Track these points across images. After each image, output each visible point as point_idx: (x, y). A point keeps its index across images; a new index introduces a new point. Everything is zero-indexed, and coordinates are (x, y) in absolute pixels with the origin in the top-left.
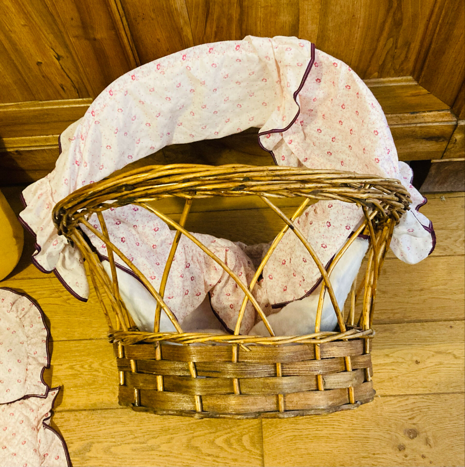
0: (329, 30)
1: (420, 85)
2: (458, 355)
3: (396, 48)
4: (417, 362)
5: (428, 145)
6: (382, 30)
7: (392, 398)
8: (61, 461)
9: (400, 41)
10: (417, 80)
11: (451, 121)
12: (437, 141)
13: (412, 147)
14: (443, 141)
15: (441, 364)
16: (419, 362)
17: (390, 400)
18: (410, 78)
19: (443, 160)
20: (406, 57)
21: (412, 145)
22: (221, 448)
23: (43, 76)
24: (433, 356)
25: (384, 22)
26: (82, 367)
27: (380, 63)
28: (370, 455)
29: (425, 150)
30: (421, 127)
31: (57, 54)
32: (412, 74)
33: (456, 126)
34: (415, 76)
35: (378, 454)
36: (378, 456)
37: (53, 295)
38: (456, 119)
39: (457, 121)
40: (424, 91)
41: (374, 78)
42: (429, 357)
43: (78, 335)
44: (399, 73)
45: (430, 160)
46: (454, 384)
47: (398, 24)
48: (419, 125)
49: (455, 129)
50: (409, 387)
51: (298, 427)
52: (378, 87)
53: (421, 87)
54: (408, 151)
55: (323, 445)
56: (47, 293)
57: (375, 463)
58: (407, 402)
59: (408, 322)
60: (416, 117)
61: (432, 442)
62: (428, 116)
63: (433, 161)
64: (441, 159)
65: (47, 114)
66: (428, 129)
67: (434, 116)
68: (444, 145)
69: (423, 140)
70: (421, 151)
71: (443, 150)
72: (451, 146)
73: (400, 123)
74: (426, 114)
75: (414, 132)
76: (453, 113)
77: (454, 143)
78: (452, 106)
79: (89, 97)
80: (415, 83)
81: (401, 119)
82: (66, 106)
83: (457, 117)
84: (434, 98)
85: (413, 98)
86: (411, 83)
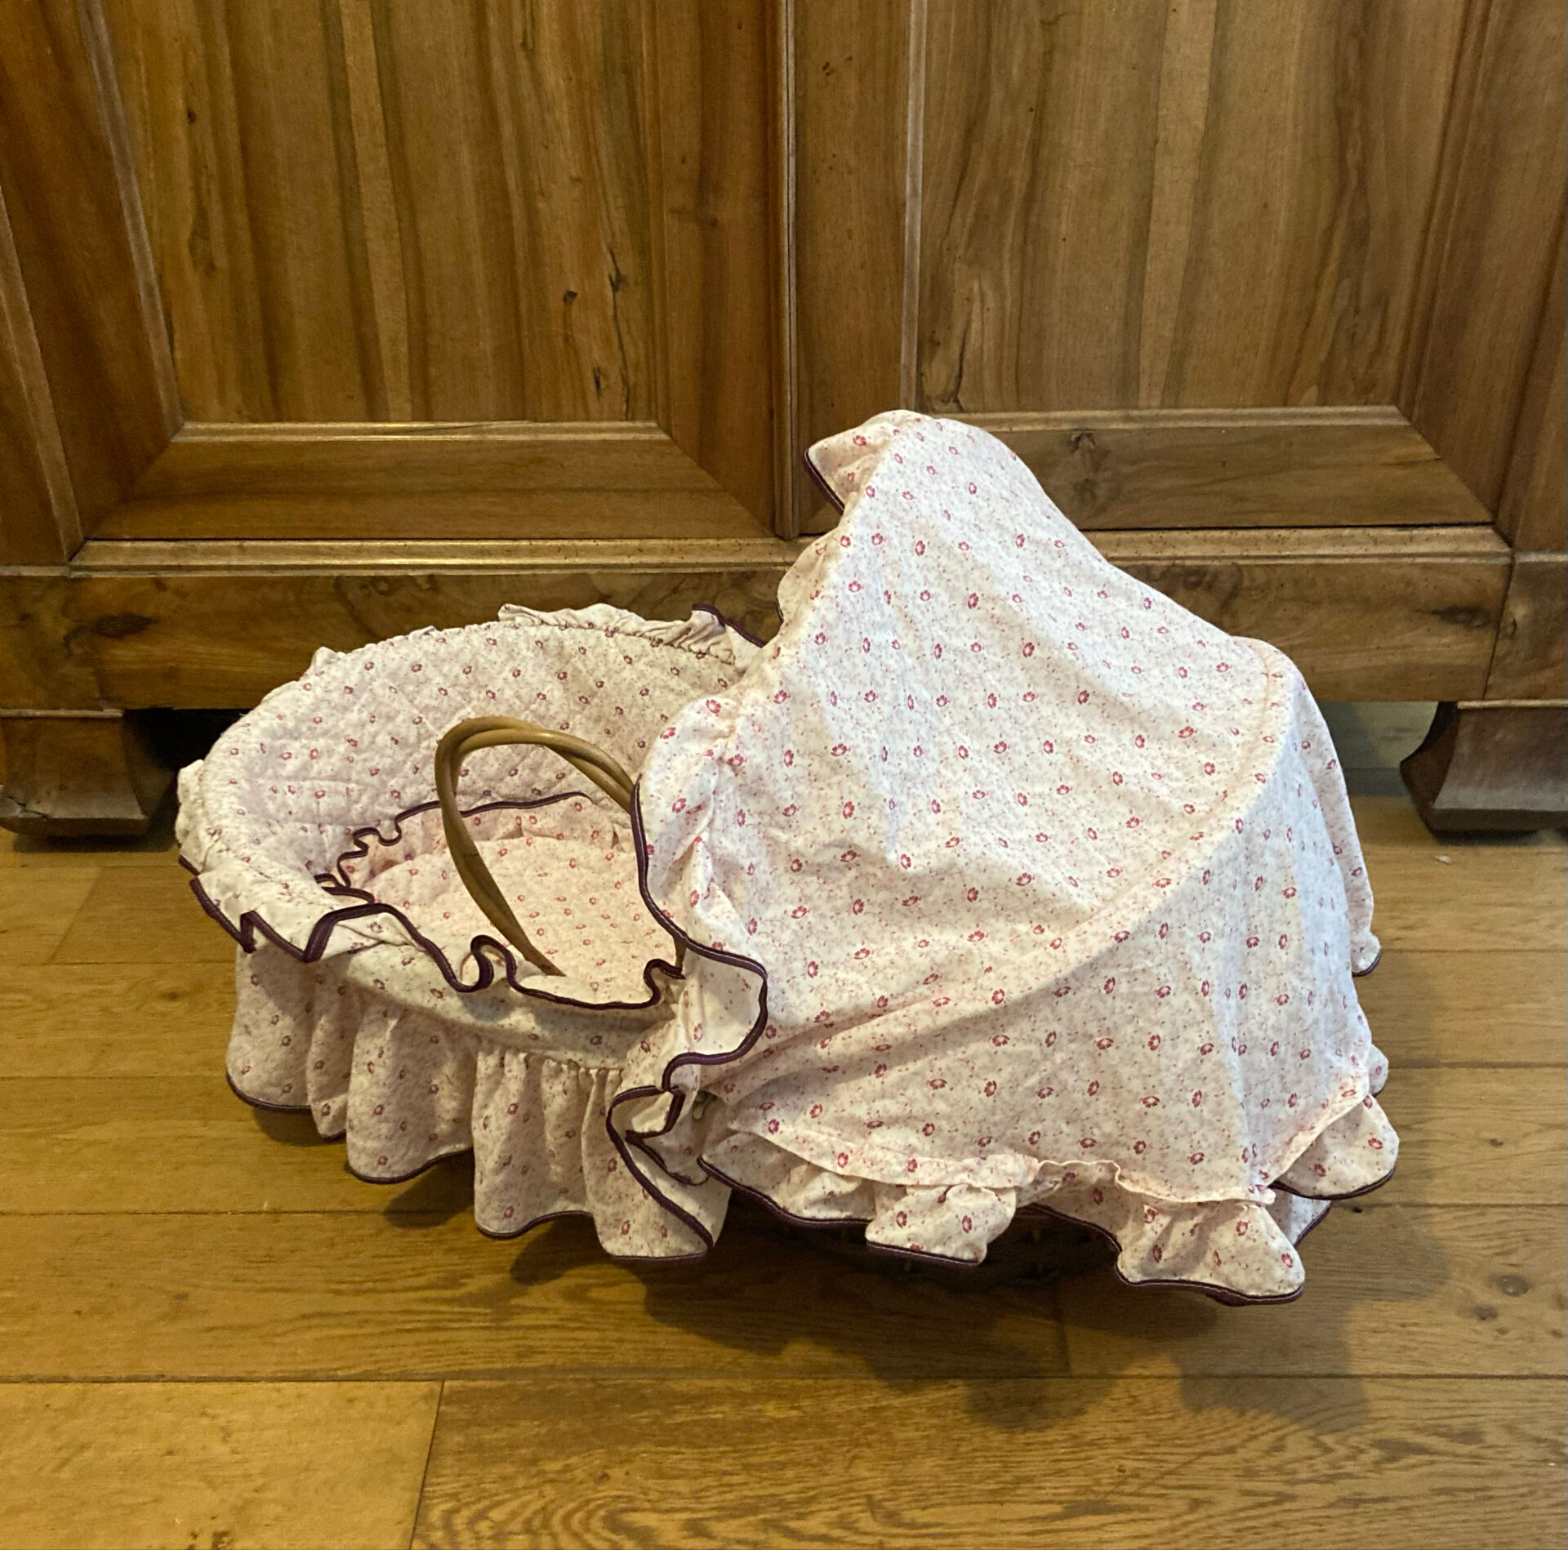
0: (1214, 243)
3: (1357, 311)
5: (1445, 640)
9: (1366, 291)
10: (1407, 413)
11: (1498, 555)
12: (1468, 625)
13: (1405, 647)
14: (1483, 626)
18: (1393, 409)
19: (1487, 704)
20: (1381, 341)
21: (1408, 637)
23: (566, 339)
25: (1331, 228)
27: (1323, 356)
29: (1440, 661)
30: (1425, 566)
31: (617, 272)
32: (1395, 401)
33: (1511, 567)
34: (1402, 404)
38: (1507, 550)
39: (1511, 554)
40: (1426, 450)
41: (1308, 405)
44: (1365, 393)
45: (1453, 704)
47: (1359, 236)
48: (1421, 560)
49: (1509, 578)
52: (1319, 427)
53: (1419, 437)
54: (1398, 659)
60: (1411, 540)
62: (1439, 538)
63: (1462, 705)
64: (1483, 699)
65: (539, 461)
66: (1443, 577)
67: (1455, 538)
68: (1488, 642)
69: (1433, 618)
70: (1430, 660)
71: (1484, 661)
72: (1503, 647)
73: (1373, 550)
74: (1434, 532)
75: (1409, 583)
76: (1498, 531)
77: (1512, 636)
78: (1495, 512)
79: (648, 418)
80: (1404, 423)
81: (1375, 541)
82: (590, 437)
83: (1509, 542)
84: (1453, 478)
85: (1400, 473)
86: (1395, 422)
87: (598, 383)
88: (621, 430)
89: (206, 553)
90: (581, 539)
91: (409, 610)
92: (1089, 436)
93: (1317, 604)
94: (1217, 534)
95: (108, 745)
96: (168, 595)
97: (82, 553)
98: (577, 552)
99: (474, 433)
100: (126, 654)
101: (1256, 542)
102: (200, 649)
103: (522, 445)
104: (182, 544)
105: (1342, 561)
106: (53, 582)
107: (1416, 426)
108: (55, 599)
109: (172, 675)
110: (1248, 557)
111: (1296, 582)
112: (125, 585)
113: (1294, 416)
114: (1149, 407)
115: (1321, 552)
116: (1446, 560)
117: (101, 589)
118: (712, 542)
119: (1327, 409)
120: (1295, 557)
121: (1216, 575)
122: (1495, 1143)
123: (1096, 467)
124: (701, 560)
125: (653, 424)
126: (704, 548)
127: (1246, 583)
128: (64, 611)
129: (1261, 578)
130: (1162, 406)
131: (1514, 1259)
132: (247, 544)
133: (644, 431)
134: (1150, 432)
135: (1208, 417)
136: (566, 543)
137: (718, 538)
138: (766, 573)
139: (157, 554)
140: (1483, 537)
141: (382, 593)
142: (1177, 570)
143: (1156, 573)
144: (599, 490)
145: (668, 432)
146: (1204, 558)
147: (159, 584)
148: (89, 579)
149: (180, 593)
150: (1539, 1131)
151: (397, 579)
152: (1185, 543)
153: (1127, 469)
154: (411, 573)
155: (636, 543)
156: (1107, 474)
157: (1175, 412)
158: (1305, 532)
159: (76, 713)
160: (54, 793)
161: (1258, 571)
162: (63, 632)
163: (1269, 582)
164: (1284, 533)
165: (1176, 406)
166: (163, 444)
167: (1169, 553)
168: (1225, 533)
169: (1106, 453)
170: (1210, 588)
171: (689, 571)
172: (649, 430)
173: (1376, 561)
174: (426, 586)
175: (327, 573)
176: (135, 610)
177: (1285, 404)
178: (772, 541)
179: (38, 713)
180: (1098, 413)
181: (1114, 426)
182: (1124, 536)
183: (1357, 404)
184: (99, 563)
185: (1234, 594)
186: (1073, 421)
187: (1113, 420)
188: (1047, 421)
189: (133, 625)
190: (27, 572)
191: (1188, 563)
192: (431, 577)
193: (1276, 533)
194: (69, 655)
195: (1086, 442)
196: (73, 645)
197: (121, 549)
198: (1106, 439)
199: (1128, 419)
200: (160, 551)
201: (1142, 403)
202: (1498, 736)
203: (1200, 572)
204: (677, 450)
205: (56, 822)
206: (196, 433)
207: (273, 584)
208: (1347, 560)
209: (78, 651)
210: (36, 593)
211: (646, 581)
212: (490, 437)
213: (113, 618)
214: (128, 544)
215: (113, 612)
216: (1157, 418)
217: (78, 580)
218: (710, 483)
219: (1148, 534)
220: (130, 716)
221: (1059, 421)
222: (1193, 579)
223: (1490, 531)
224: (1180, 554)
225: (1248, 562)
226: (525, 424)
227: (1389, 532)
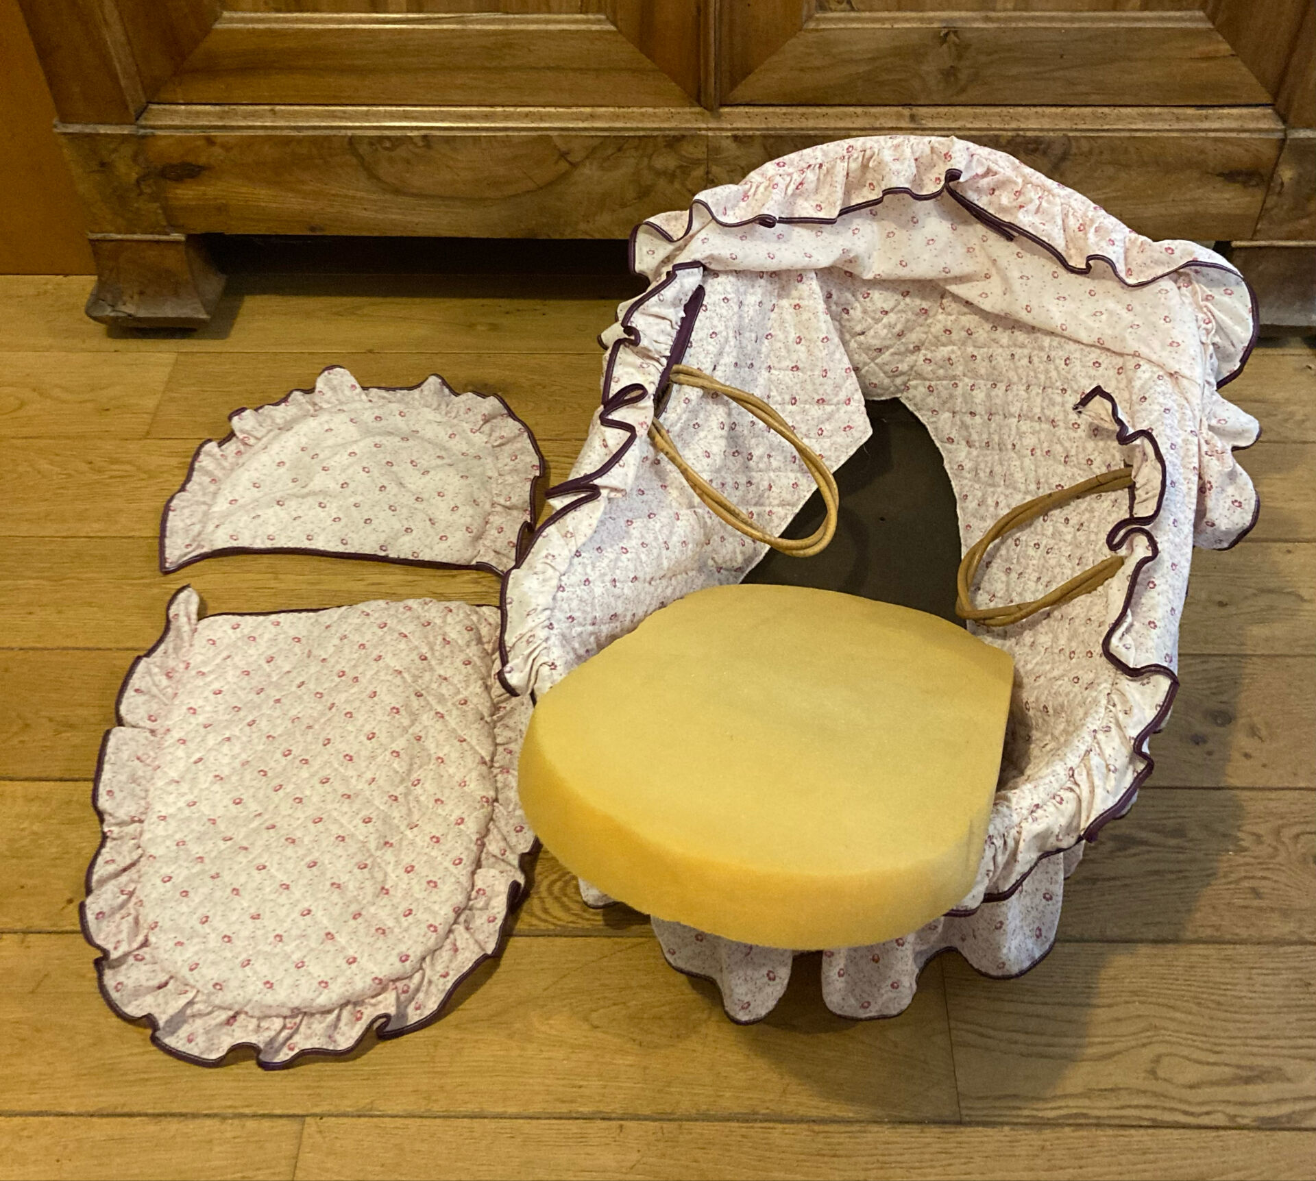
5: (1227, 196)
10: (1212, 18)
11: (1273, 131)
12: (1245, 184)
13: (1195, 200)
14: (1257, 185)
18: (1200, 14)
19: (1254, 244)
21: (1198, 193)
29: (1221, 211)
30: (1216, 140)
32: (1203, 7)
33: (1284, 140)
34: (1209, 10)
38: (1281, 126)
39: (1285, 131)
40: (1225, 48)
41: (1133, 9)
45: (1229, 243)
48: (1212, 135)
49: (1281, 149)
52: (1140, 29)
53: (1220, 38)
54: (1189, 209)
60: (1207, 117)
62: (1229, 116)
63: (1235, 244)
64: (1252, 240)
65: (510, 46)
66: (1229, 148)
67: (1241, 117)
68: (1260, 198)
69: (1218, 179)
70: (1214, 211)
71: (1255, 210)
72: (1272, 200)
73: (1176, 126)
74: (1226, 111)
75: (1202, 152)
76: (1277, 112)
77: (1280, 194)
78: (1276, 95)
79: (599, 11)
80: (1210, 26)
81: (1178, 119)
82: (551, 27)
83: (1285, 122)
84: (1244, 70)
85: (1204, 65)
86: (1201, 25)
88: (576, 22)
89: (246, 116)
90: (544, 106)
91: (408, 162)
92: (955, 32)
93: (1127, 166)
94: (1054, 110)
95: (174, 261)
96: (217, 150)
97: (145, 115)
98: (542, 118)
99: (458, 23)
100: (186, 193)
101: (1083, 118)
102: (244, 190)
103: (495, 33)
104: (226, 108)
105: (1150, 135)
106: (125, 138)
107: (1219, 30)
108: (127, 150)
109: (222, 209)
110: (1076, 130)
111: (1113, 150)
112: (180, 140)
113: (1120, 19)
114: (1005, 10)
115: (1134, 127)
116: (1234, 135)
117: (162, 143)
118: (650, 110)
119: (1147, 14)
120: (1114, 130)
121: (1050, 144)
122: (1222, 604)
123: (960, 57)
124: (640, 125)
125: (603, 17)
126: (643, 115)
127: (1074, 150)
128: (135, 158)
129: (1085, 146)
130: (1015, 10)
131: (1224, 698)
132: (278, 108)
133: (596, 23)
134: (1004, 31)
135: (1052, 19)
136: (531, 109)
137: (654, 107)
138: (692, 136)
139: (205, 115)
140: (1264, 116)
141: (386, 149)
142: (1019, 140)
143: (1003, 142)
144: (558, 68)
145: (614, 23)
146: (1041, 130)
147: (210, 141)
148: (154, 136)
149: (227, 147)
150: (1255, 595)
151: (397, 138)
152: (1027, 118)
153: (983, 59)
154: (409, 134)
155: (588, 110)
156: (968, 63)
157: (1025, 14)
158: (1123, 110)
159: (149, 237)
160: (136, 297)
161: (1083, 142)
162: (134, 176)
163: (1091, 152)
164: (1106, 110)
165: (1026, 9)
166: (207, 31)
167: (1014, 125)
168: (1060, 110)
169: (968, 47)
170: (1045, 153)
171: (632, 134)
172: (599, 22)
173: (1175, 134)
174: (421, 144)
175: (343, 132)
176: (190, 159)
177: (1114, 9)
178: (698, 109)
179: (119, 237)
180: (963, 14)
181: (976, 25)
182: (978, 110)
183: (1172, 9)
184: (159, 123)
185: (1064, 157)
186: (942, 20)
187: (975, 20)
188: (921, 20)
189: (189, 171)
190: (103, 130)
191: (1029, 134)
192: (425, 137)
193: (1100, 110)
194: (141, 194)
195: (952, 37)
196: (143, 187)
197: (176, 112)
198: (968, 35)
199: (987, 19)
200: (208, 114)
201: (999, 6)
202: (1261, 268)
203: (1037, 141)
204: (621, 38)
205: (139, 320)
206: (232, 21)
207: (300, 141)
208: (1154, 134)
209: (148, 191)
210: (112, 146)
211: (596, 142)
212: (471, 27)
213: (173, 166)
214: (183, 107)
215: (175, 162)
216: (1011, 19)
217: (144, 137)
218: (648, 63)
219: (998, 110)
220: (190, 237)
221: (931, 20)
222: (1031, 147)
223: (1269, 111)
224: (1023, 126)
225: (1078, 134)
226: (499, 16)
227: (1190, 111)
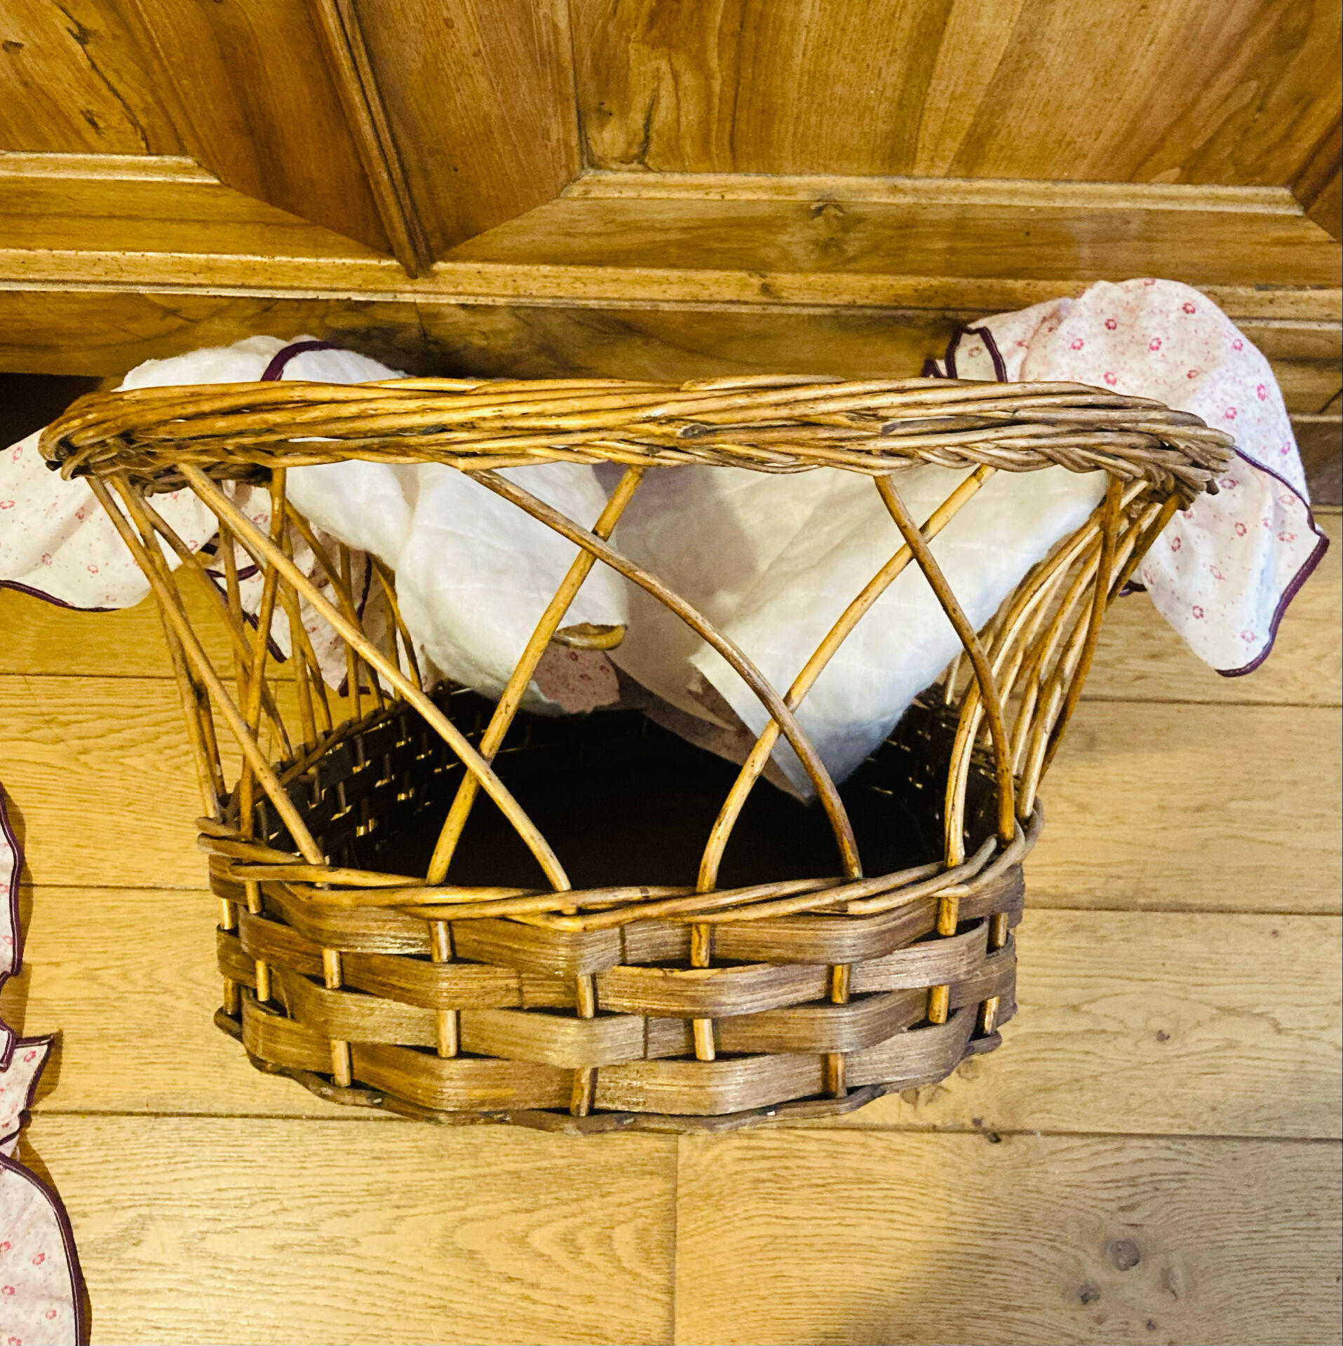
0: (1050, 40)
1: (1311, 218)
2: (1284, 1025)
3: (1261, 108)
4: (1162, 1037)
5: (1288, 377)
6: (1230, 54)
7: (1076, 1142)
8: (51, 1269)
9: (1281, 91)
10: (1305, 202)
15: (1232, 1045)
16: (1168, 1037)
17: (1069, 1149)
18: (1284, 192)
19: (1324, 419)
20: (1287, 136)
22: (548, 1259)
23: (26, 84)
24: (1212, 1019)
26: (125, 976)
27: (1197, 144)
28: (995, 1311)
30: (1281, 331)
31: (79, 25)
32: (1293, 182)
34: (1301, 191)
35: (1019, 1308)
36: (1018, 1315)
37: (35, 734)
40: (1317, 234)
41: (1164, 183)
42: (1198, 1024)
43: (114, 873)
46: (1264, 1113)
47: (1287, 43)
48: (1276, 325)
50: (1130, 1111)
51: (786, 1210)
52: (1171, 212)
53: (1312, 224)
55: (858, 1269)
56: (16, 724)
57: (1009, 1336)
58: (1119, 1158)
59: (1148, 909)
60: (1271, 302)
61: (1180, 1284)
62: (1310, 301)
64: (1318, 416)
66: (1302, 338)
71: (1332, 391)
79: (183, 152)
80: (1296, 211)
85: (1277, 249)
86: (1282, 211)
87: (94, 124)
88: (144, 168)
92: (837, 206)
114: (929, 177)
116: (1314, 326)
119: (1188, 190)
123: (845, 230)
125: (188, 161)
130: (947, 176)
133: (183, 172)
135: (1012, 193)
144: (130, 217)
156: (860, 236)
157: (966, 185)
165: (969, 177)
169: (860, 220)
172: (187, 169)
177: (1130, 180)
180: (853, 181)
181: (875, 199)
183: (1234, 184)
186: (815, 189)
187: (874, 190)
195: (831, 211)
199: (895, 190)
201: (918, 173)
204: (231, 191)
216: (937, 191)
218: (293, 218)
221: (791, 190)
227: (1245, 292)
